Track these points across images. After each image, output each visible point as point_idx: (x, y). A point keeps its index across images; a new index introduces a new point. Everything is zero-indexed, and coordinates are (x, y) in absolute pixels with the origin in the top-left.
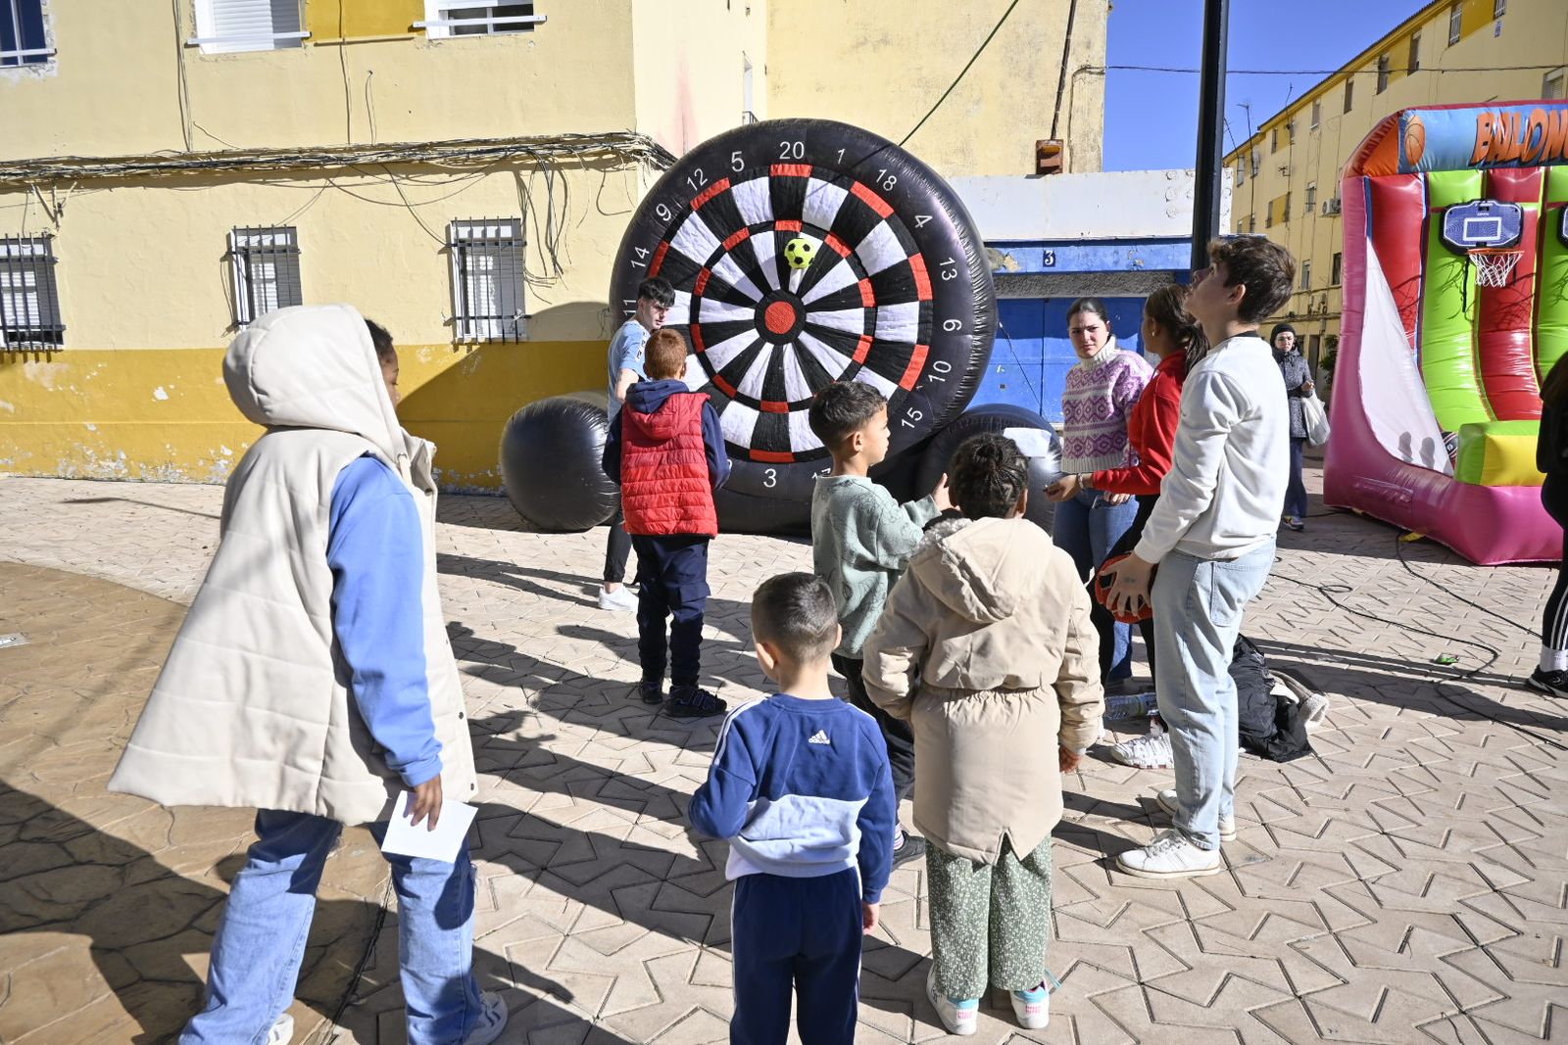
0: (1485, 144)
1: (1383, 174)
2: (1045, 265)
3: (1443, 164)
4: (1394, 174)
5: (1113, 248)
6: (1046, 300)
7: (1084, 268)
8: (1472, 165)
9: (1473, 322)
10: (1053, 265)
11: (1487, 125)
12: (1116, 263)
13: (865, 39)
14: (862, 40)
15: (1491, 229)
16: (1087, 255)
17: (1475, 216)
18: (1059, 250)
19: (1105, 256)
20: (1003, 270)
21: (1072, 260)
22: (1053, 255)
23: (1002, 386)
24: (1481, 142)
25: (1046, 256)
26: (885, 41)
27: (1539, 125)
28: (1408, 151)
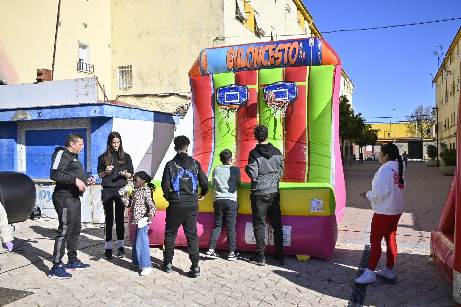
0: (231, 61)
1: (196, 76)
2: (38, 117)
3: (217, 70)
4: (200, 75)
5: (58, 110)
6: (55, 130)
7: (50, 117)
8: (229, 71)
9: (235, 136)
10: (41, 117)
11: (231, 54)
12: (60, 115)
13: (142, 32)
14: (141, 33)
15: (235, 97)
16: (51, 112)
17: (229, 92)
18: (43, 111)
19: (56, 113)
20: (26, 119)
21: (47, 115)
22: (41, 113)
24: (228, 61)
25: (39, 113)
26: (149, 33)
27: (251, 53)
28: (202, 65)
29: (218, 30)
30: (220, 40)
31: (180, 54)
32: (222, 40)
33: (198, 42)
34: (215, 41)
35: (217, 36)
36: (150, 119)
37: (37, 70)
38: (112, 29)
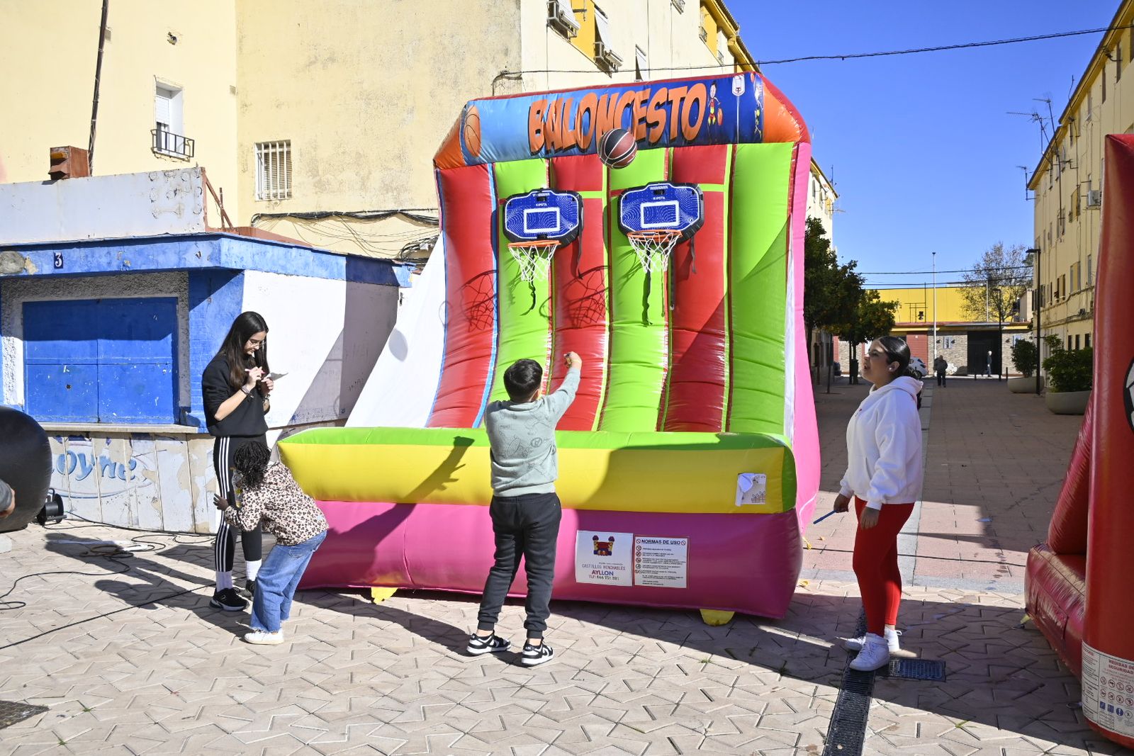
0: (538, 131)
1: (453, 167)
2: (56, 267)
3: (505, 153)
4: (463, 166)
5: (105, 250)
6: (98, 301)
7: (85, 269)
8: (534, 154)
9: (550, 318)
10: (62, 267)
11: (538, 112)
12: (109, 264)
13: (316, 57)
14: (313, 59)
15: (549, 220)
16: (87, 256)
17: (533, 207)
18: (66, 252)
19: (100, 257)
20: (24, 273)
21: (77, 262)
22: (61, 257)
23: (68, 387)
24: (533, 130)
25: (56, 258)
26: (332, 60)
27: (588, 110)
28: (467, 141)
29: (506, 54)
30: (509, 78)
31: (411, 111)
32: (516, 79)
33: (456, 82)
34: (498, 82)
35: (503, 69)
36: (336, 275)
37: (51, 149)
38: (240, 49)
